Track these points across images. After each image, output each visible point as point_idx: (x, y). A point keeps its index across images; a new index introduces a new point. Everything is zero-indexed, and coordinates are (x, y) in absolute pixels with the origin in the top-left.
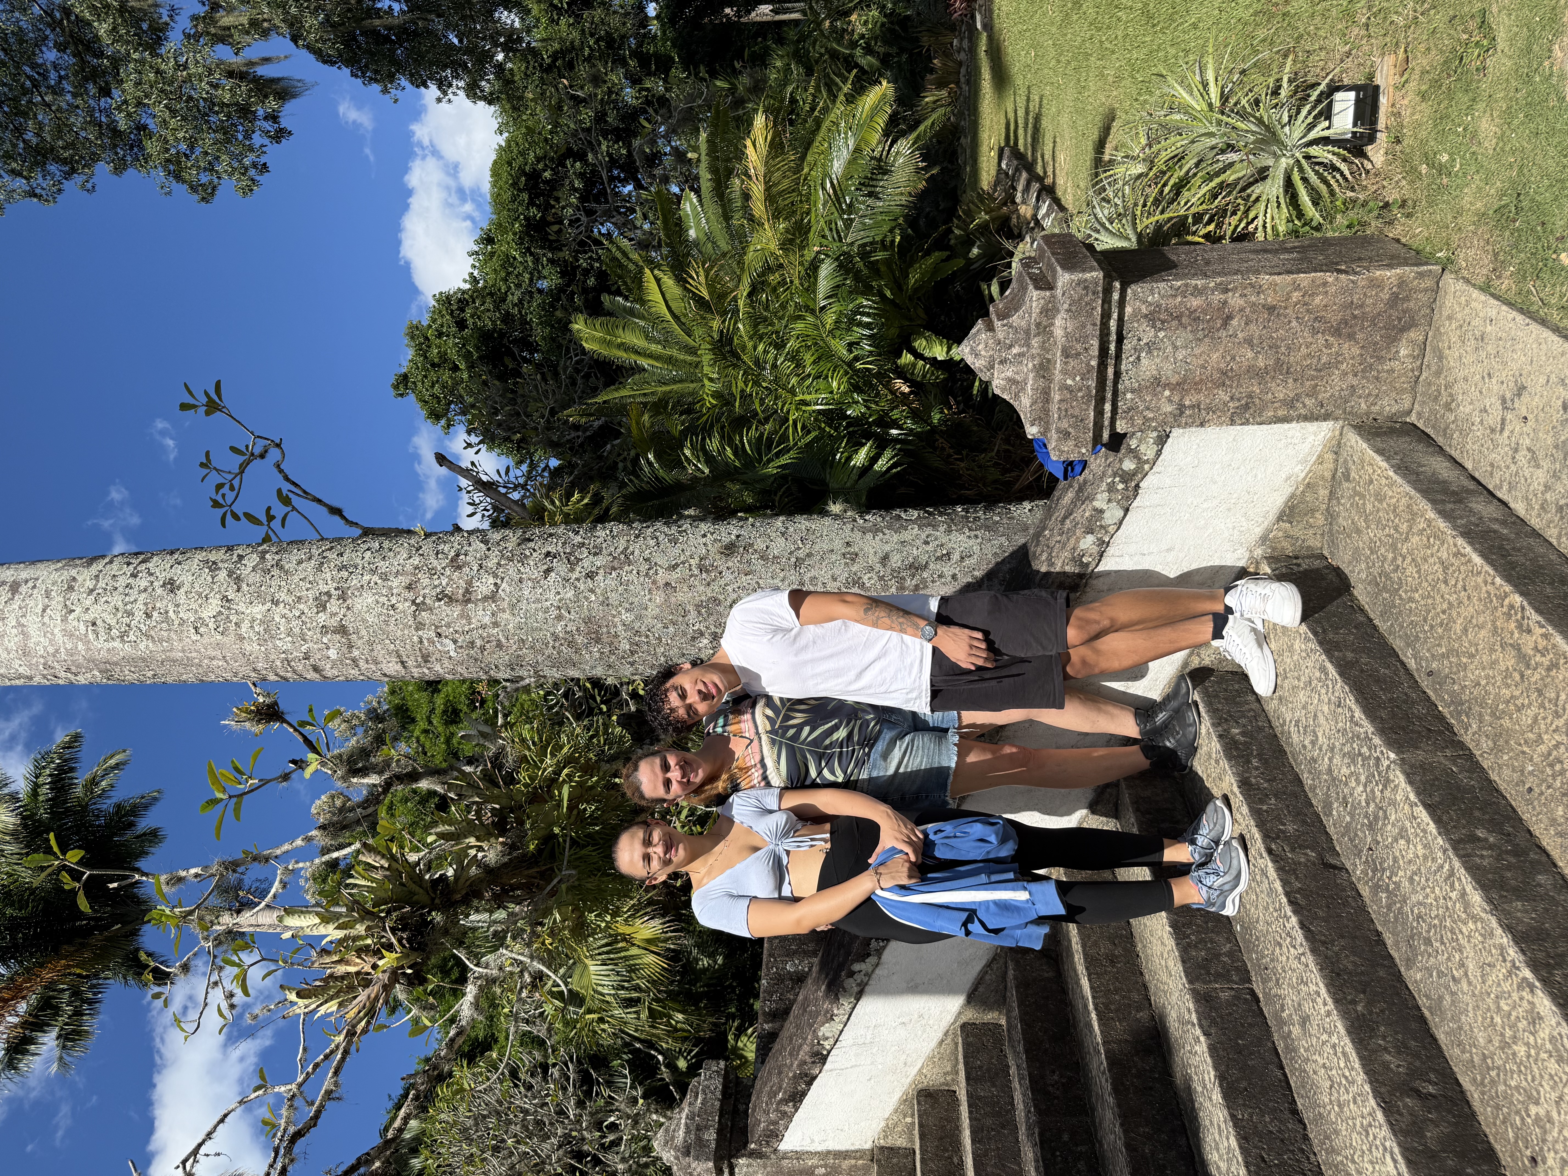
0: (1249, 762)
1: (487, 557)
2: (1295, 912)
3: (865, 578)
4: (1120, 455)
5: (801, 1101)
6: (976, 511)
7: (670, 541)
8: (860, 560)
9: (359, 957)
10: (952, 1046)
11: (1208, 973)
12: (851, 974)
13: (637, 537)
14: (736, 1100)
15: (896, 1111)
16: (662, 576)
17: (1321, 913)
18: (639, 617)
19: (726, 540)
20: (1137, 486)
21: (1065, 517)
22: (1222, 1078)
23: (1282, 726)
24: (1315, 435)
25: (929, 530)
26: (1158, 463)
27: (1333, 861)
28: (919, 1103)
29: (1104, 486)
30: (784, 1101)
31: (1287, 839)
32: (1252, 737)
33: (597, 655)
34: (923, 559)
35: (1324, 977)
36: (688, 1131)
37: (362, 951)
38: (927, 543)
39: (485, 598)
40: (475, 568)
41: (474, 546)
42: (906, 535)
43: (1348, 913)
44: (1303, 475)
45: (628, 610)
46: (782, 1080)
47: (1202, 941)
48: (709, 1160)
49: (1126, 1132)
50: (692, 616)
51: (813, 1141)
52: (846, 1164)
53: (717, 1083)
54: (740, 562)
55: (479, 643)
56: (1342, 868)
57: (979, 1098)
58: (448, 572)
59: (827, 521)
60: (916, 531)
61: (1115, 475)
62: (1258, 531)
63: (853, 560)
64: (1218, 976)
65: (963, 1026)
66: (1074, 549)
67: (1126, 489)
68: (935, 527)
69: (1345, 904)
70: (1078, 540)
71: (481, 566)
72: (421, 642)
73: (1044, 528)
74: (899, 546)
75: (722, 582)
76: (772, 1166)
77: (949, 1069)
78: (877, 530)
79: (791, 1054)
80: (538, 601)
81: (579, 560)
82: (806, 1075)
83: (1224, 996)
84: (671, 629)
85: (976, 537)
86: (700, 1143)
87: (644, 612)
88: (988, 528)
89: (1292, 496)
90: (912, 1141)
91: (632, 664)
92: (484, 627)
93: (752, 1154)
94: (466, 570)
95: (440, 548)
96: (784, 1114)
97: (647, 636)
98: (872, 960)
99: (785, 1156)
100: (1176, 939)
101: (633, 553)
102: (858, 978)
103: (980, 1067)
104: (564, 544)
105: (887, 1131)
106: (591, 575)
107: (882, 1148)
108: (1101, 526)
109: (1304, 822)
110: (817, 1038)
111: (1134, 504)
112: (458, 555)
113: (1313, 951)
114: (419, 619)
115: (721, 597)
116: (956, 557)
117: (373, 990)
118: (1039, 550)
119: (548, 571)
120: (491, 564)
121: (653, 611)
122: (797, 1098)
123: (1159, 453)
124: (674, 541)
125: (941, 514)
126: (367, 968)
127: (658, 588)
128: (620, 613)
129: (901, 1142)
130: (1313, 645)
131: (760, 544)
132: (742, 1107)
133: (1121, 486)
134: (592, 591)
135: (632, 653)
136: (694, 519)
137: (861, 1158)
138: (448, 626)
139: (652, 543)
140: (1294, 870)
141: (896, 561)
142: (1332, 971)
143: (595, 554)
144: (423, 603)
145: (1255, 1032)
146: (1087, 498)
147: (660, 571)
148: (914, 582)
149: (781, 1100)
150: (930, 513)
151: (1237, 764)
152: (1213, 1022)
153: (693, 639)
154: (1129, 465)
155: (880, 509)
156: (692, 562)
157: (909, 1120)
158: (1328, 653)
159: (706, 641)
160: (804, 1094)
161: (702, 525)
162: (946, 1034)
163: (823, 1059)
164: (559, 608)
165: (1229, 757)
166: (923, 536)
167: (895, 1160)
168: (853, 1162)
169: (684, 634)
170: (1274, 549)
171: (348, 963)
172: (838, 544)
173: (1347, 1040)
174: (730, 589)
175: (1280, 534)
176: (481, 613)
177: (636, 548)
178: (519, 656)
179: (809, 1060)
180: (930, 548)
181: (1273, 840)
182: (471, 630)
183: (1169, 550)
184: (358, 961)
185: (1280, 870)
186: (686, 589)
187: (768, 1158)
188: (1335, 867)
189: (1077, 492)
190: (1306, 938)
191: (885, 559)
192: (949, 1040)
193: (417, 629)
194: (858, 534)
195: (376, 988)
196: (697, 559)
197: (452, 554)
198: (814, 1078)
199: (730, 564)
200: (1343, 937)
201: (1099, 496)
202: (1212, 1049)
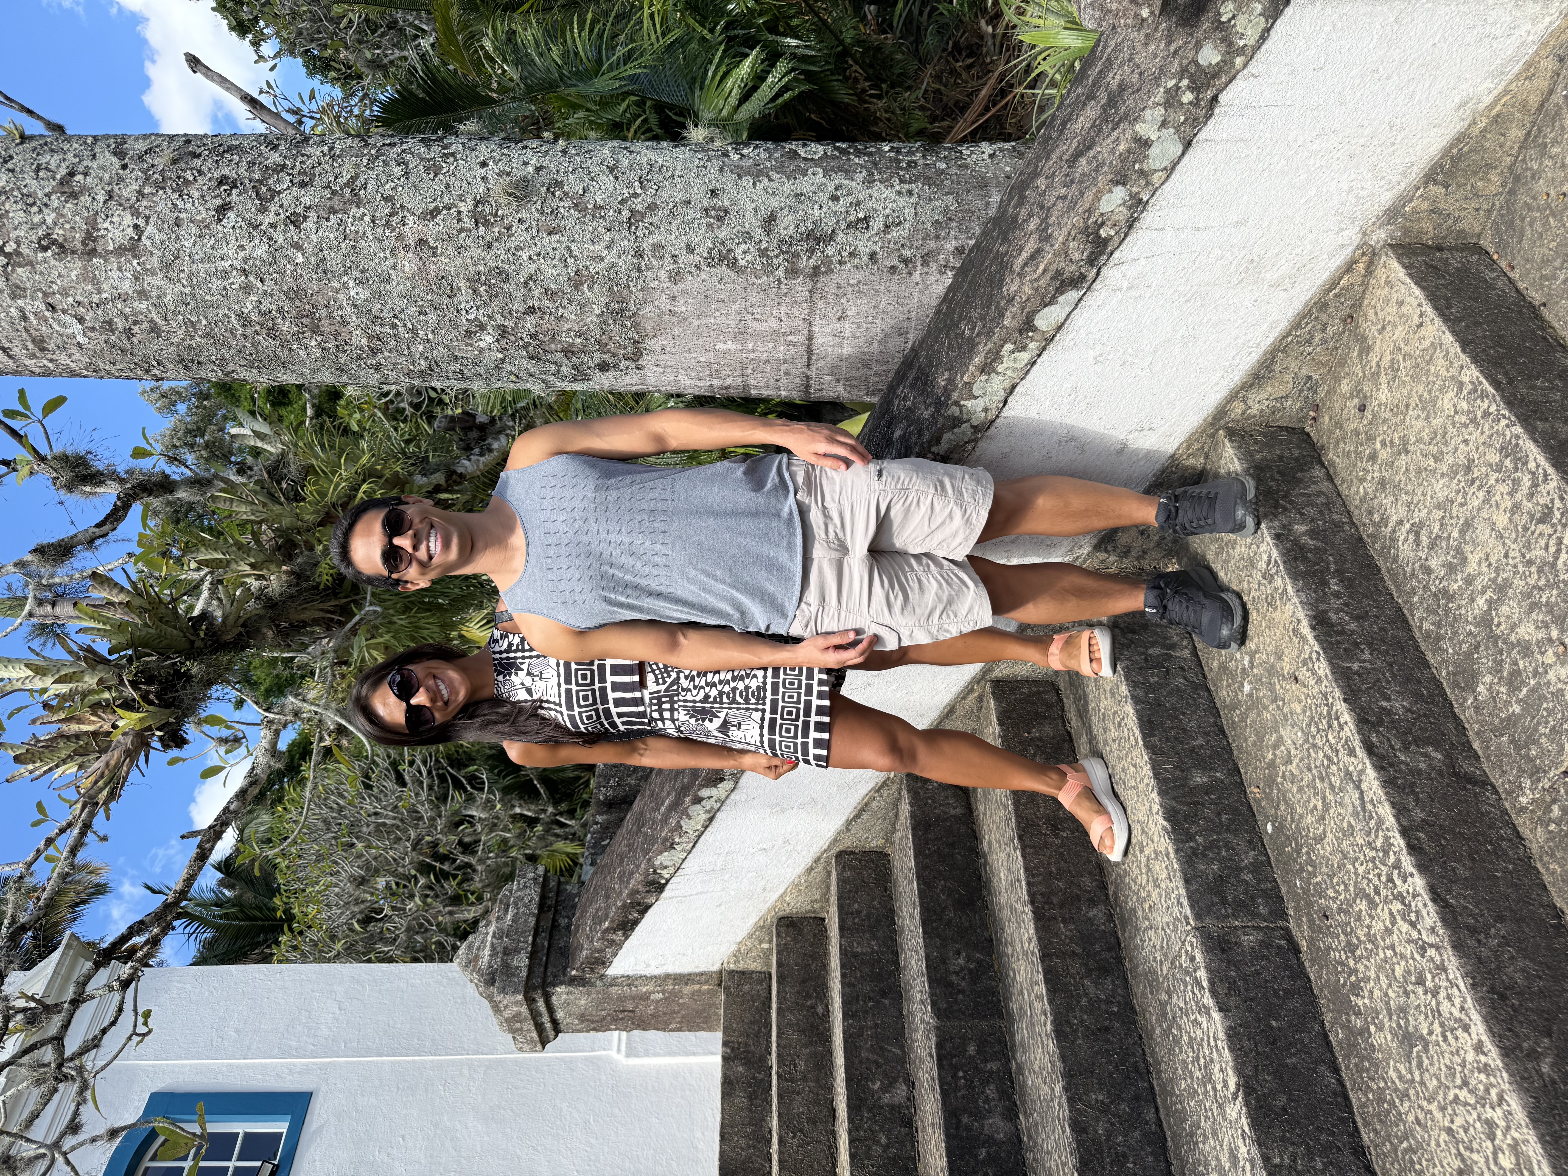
0: (1324, 583)
1: (120, 179)
2: (1422, 868)
3: (739, 251)
4: (1199, 34)
5: (632, 929)
6: (911, 153)
7: (427, 169)
8: (732, 220)
9: (94, 714)
10: (823, 874)
11: (1224, 902)
12: (698, 800)
13: (372, 159)
14: (556, 911)
15: (750, 936)
16: (413, 228)
17: (1461, 871)
18: (378, 295)
19: (518, 173)
20: (1215, 99)
21: (1078, 154)
22: (1248, 1087)
23: (1377, 525)
24: (1534, 21)
25: (839, 179)
26: (1259, 56)
27: (1467, 767)
28: (778, 935)
29: (1160, 95)
30: (613, 930)
31: (1394, 725)
32: (1325, 540)
33: (318, 352)
34: (829, 224)
35: (1480, 1001)
36: (493, 955)
37: (95, 707)
38: (835, 198)
39: (120, 251)
40: (101, 197)
41: (100, 160)
42: (804, 185)
43: (1505, 870)
44: (1488, 100)
45: (359, 282)
46: (608, 907)
47: (1212, 845)
48: (518, 992)
49: (1071, 1101)
50: (464, 295)
51: (648, 966)
52: (687, 990)
53: (533, 894)
54: (541, 212)
55: (120, 324)
56: (1485, 783)
57: (856, 955)
58: (55, 202)
59: (683, 153)
60: (819, 178)
61: (1183, 72)
62: (1386, 198)
63: (720, 219)
64: (1240, 906)
65: (840, 855)
66: (1090, 211)
67: (1195, 103)
68: (849, 173)
69: (1499, 854)
70: (1098, 198)
71: (110, 196)
72: (25, 318)
73: (1035, 175)
74: (792, 202)
75: (512, 243)
76: (598, 993)
77: (817, 897)
78: (760, 173)
79: (620, 878)
80: (207, 259)
81: (275, 193)
82: (639, 904)
83: (1249, 940)
84: (432, 316)
85: (910, 193)
86: (507, 970)
87: (385, 287)
88: (928, 181)
89: (1461, 138)
90: (769, 965)
91: (377, 368)
92: (124, 298)
93: (572, 981)
94: (85, 199)
95: (43, 160)
96: (612, 943)
97: (394, 326)
98: (727, 785)
99: (614, 982)
100: (1176, 842)
101: (364, 187)
102: (707, 804)
103: (859, 912)
104: (251, 164)
105: (737, 955)
106: (295, 220)
107: (731, 973)
108: (1142, 173)
109: (1418, 696)
110: (653, 866)
111: (1202, 135)
112: (72, 174)
113: (1458, 947)
114: (14, 278)
115: (511, 269)
116: (877, 224)
117: (113, 756)
118: (1023, 213)
119: (223, 209)
120: (128, 191)
121: (398, 286)
122: (627, 926)
123: (1264, 36)
124: (435, 170)
125: (859, 153)
126: (107, 727)
127: (406, 247)
128: (345, 286)
129: (755, 966)
130: (1494, 404)
131: (574, 185)
132: (563, 922)
133: (1187, 97)
134: (298, 247)
135: (374, 351)
136: (471, 136)
137: (707, 982)
138: (64, 293)
139: (398, 171)
140: (1413, 785)
141: (786, 225)
142: (1492, 990)
143: (303, 185)
144: (17, 253)
145: (1295, 1003)
146: (1126, 116)
147: (410, 220)
148: (812, 262)
149: (607, 930)
150: (843, 151)
151: (1307, 586)
152: (1232, 987)
153: (469, 334)
154: (1210, 56)
155: (766, 140)
156: (463, 207)
157: (765, 946)
158: (1525, 420)
159: (489, 339)
160: (636, 922)
161: (482, 147)
162: (817, 860)
163: (661, 888)
164: (244, 272)
165: (1295, 575)
166: (831, 188)
167: (747, 988)
168: (696, 987)
169: (454, 325)
170: (1406, 231)
171: (80, 721)
172: (698, 192)
173: (1531, 1136)
174: (524, 255)
175: (1425, 205)
176: (115, 274)
177: (370, 178)
178: (190, 348)
179: (641, 888)
180: (839, 207)
181: (1374, 726)
182: (105, 302)
183: (1238, 224)
184: (93, 718)
185: (1388, 783)
186: (451, 251)
187: (592, 985)
188: (1471, 780)
189: (1104, 108)
190: (1443, 920)
191: (770, 220)
192: (820, 868)
193: (14, 297)
194: (730, 178)
195: (116, 754)
196: (470, 203)
197: (63, 171)
198: (648, 907)
199: (524, 214)
200: (1501, 919)
201: (1148, 113)
202: (1232, 1036)
